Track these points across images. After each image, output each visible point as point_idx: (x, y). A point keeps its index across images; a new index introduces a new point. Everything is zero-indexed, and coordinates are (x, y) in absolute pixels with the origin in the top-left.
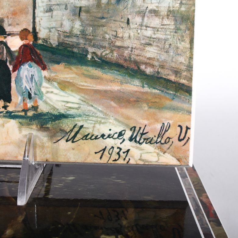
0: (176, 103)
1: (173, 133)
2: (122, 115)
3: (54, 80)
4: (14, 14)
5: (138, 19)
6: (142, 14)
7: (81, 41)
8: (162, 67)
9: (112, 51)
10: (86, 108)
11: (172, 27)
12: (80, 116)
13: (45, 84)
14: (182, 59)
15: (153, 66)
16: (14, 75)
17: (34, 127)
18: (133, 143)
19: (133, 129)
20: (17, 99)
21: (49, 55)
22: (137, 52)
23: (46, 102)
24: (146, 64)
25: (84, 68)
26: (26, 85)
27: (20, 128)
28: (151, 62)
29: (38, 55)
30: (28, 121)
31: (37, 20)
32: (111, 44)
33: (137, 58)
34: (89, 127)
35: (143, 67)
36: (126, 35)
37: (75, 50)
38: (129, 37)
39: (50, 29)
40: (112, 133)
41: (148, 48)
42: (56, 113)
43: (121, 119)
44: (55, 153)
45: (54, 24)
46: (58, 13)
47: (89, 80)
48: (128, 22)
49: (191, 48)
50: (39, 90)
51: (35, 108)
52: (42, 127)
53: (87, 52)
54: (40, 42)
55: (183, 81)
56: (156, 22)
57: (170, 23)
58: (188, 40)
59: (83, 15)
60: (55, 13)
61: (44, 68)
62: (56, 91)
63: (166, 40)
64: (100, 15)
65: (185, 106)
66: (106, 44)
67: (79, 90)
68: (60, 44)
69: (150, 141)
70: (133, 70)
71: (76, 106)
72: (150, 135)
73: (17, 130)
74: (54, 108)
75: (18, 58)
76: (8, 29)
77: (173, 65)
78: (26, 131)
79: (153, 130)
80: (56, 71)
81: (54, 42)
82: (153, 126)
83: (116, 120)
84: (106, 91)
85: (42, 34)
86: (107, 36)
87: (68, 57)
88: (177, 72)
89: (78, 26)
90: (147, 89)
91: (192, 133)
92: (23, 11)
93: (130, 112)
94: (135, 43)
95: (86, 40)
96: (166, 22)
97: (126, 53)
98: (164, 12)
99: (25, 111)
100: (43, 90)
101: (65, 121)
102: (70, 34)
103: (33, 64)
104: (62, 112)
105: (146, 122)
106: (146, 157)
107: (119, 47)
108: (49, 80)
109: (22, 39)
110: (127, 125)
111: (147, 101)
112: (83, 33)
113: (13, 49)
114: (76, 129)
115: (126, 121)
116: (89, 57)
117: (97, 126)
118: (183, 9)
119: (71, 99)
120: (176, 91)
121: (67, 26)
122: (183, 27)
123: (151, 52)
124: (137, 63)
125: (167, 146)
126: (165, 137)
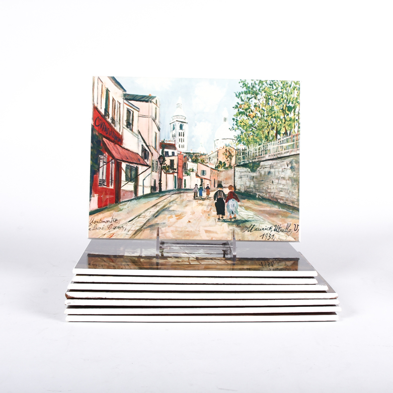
0: (293, 215)
1: (292, 227)
2: (271, 220)
3: (243, 206)
4: (226, 179)
5: (277, 181)
6: (278, 179)
7: (254, 190)
8: (287, 200)
9: (266, 194)
10: (256, 217)
11: (291, 184)
12: (254, 221)
13: (239, 208)
14: (295, 197)
15: (283, 200)
16: (226, 204)
17: (234, 226)
18: (276, 232)
19: (276, 226)
20: (227, 214)
21: (241, 196)
22: (276, 194)
23: (239, 215)
24: (280, 199)
25: (255, 201)
26: (231, 208)
27: (228, 226)
28: (282, 198)
29: (236, 196)
30: (232, 223)
31: (236, 182)
32: (266, 191)
33: (277, 197)
34: (257, 225)
35: (279, 200)
36: (272, 187)
37: (251, 194)
38: (273, 188)
39: (241, 185)
40: (267, 228)
41: (281, 193)
42: (244, 220)
43: (270, 222)
44: (243, 236)
45: (242, 183)
46: (244, 179)
47: (257, 206)
48: (273, 182)
49: (299, 192)
50: (237, 210)
51: (235, 218)
52: (238, 226)
53: (256, 194)
54: (237, 190)
55: (295, 206)
56: (284, 182)
57: (290, 182)
58: (297, 189)
59: (254, 179)
60: (243, 179)
61: (239, 201)
62: (243, 211)
63: (288, 189)
64: (261, 179)
65: (297, 216)
66: (264, 191)
67: (253, 210)
68: (245, 191)
69: (283, 231)
70: (275, 202)
71: (252, 217)
72: (282, 229)
73: (227, 227)
74: (243, 218)
75: (228, 197)
76: (223, 185)
77: (291, 199)
78: (231, 228)
79: (284, 226)
80: (243, 202)
81: (243, 191)
82: (283, 225)
83: (268, 222)
84: (264, 210)
85: (238, 187)
86: (264, 188)
87: (248, 196)
88: (293, 202)
89: (252, 184)
90: (281, 209)
91: (300, 228)
92: (230, 178)
93: (274, 219)
94: (276, 191)
95: (256, 189)
96: (288, 182)
97: (272, 195)
98: (287, 178)
99: (231, 219)
100: (238, 210)
101: (247, 223)
102: (249, 187)
103: (234, 199)
104: (246, 219)
105: (281, 223)
106: (281, 238)
107: (269, 192)
108: (241, 206)
109: (229, 189)
110: (273, 225)
111: (281, 214)
112: (255, 187)
113: (225, 194)
114: (252, 226)
115: (273, 223)
116: (257, 196)
117: (261, 225)
118: (295, 176)
119: (250, 214)
120: (293, 210)
121: (248, 184)
122: (295, 184)
123: (282, 194)
124: (276, 199)
125: (290, 233)
126: (289, 229)
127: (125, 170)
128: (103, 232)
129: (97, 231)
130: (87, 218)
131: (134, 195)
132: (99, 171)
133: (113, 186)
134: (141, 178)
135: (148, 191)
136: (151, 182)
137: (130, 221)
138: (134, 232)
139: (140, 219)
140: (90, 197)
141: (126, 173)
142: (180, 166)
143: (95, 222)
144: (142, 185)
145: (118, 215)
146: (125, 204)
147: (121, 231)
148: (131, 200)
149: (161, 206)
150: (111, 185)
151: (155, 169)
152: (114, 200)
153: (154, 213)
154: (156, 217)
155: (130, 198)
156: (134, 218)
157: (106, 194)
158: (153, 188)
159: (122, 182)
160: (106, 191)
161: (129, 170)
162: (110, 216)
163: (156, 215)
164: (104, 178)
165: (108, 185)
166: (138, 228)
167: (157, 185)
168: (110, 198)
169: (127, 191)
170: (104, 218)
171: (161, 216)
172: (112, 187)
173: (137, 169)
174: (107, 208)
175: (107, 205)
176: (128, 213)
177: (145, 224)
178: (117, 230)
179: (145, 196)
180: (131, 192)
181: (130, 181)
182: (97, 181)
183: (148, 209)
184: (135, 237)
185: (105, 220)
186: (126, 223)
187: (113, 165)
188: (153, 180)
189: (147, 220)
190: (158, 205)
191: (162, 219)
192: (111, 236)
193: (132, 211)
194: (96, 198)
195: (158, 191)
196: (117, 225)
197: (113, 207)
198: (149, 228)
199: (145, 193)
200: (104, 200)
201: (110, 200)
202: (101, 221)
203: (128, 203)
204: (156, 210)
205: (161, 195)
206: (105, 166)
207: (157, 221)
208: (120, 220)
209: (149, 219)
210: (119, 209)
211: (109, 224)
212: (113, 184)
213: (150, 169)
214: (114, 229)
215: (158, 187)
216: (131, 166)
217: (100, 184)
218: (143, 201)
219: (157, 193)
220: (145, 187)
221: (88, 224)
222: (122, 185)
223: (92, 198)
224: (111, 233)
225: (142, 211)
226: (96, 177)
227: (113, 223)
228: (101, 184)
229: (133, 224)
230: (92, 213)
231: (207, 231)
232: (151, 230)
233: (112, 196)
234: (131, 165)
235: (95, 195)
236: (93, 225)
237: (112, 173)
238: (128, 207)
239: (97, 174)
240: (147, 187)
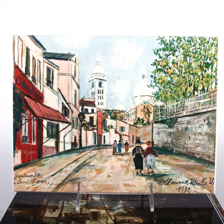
0: (209, 169)
1: (208, 181)
2: (187, 174)
3: (160, 161)
4: (144, 135)
5: (194, 137)
6: (195, 134)
7: (171, 145)
8: (203, 155)
9: (183, 149)
10: (173, 171)
11: (207, 139)
12: (171, 175)
13: (157, 162)
14: (211, 152)
15: (199, 155)
16: (144, 159)
17: (152, 179)
18: (192, 185)
19: (192, 179)
20: (145, 168)
21: (158, 151)
22: (193, 149)
23: (157, 170)
24: (197, 154)
25: (172, 156)
26: (149, 163)
27: (146, 180)
28: (199, 153)
29: (154, 151)
30: (150, 177)
31: (154, 137)
32: (183, 147)
33: (193, 152)
34: (174, 179)
35: (195, 155)
36: (189, 143)
37: (169, 149)
38: (190, 144)
39: (159, 141)
40: (183, 181)
41: (197, 148)
42: (161, 174)
43: (187, 176)
44: (161, 189)
45: (160, 139)
46: (162, 135)
47: (174, 161)
48: (190, 138)
49: (215, 147)
50: (154, 165)
51: (153, 172)
52: (155, 180)
53: (174, 150)
54: (155, 146)
55: (211, 160)
56: (200, 137)
57: (206, 138)
58: (213, 144)
59: (172, 135)
60: (161, 134)
61: (156, 156)
62: (161, 165)
63: (204, 144)
64: (178, 135)
65: (212, 170)
66: (181, 146)
67: (170, 165)
68: (163, 147)
69: (198, 184)
70: (191, 156)
71: (169, 171)
72: (198, 182)
73: (145, 181)
74: (160, 172)
75: (146, 152)
76: (142, 141)
77: (207, 154)
78: (149, 181)
79: (200, 180)
80: (161, 158)
81: (160, 146)
82: (199, 178)
83: (185, 176)
84: (181, 165)
85: (156, 143)
86: (181, 143)
87: (166, 152)
88: (209, 157)
89: (170, 139)
90: (197, 164)
91: (215, 181)
92: (148, 134)
93: (191, 173)
94: (192, 146)
95: (173, 145)
96: (205, 137)
97: (189, 150)
98: (204, 133)
99: (149, 173)
100: (156, 165)
101: (165, 177)
102: (167, 143)
103: (152, 155)
104: (164, 173)
105: (197, 177)
106: (197, 190)
107: (186, 148)
108: (158, 161)
109: (147, 145)
110: (189, 178)
111: (197, 168)
112: (172, 142)
113: (144, 149)
114: (169, 180)
115: (189, 177)
116: (174, 151)
117: (177, 178)
118: (211, 132)
119: (167, 168)
120: (209, 164)
121: (165, 140)
122: (211, 139)
123: (199, 149)
124: (193, 154)
125: (205, 186)
126: (204, 183)
127: (46, 127)
128: (27, 186)
129: (22, 184)
130: (13, 173)
131: (55, 151)
132: (21, 128)
133: (35, 142)
134: (62, 134)
135: (68, 147)
136: (71, 138)
137: (52, 176)
138: (56, 186)
139: (61, 174)
140: (14, 153)
141: (47, 130)
142: (100, 123)
143: (20, 176)
144: (63, 141)
145: (41, 170)
146: (47, 160)
147: (44, 184)
148: (53, 156)
149: (82, 162)
150: (34, 141)
151: (75, 126)
152: (37, 156)
153: (75, 168)
154: (77, 171)
155: (52, 153)
156: (56, 173)
157: (29, 150)
158: (74, 144)
159: (44, 138)
160: (29, 148)
161: (50, 127)
162: (33, 171)
163: (77, 170)
164: (27, 135)
165: (30, 142)
166: (59, 182)
167: (78, 141)
168: (32, 154)
169: (48, 148)
170: (28, 172)
171: (82, 171)
172: (34, 143)
173: (58, 126)
174: (30, 163)
175: (30, 160)
176: (50, 168)
177: (66, 178)
178: (40, 184)
179: (66, 152)
180: (53, 148)
181: (52, 138)
182: (20, 137)
183: (69, 164)
184: (57, 190)
185: (29, 174)
186: (49, 178)
187: (35, 122)
188: (74, 137)
189: (68, 174)
190: (79, 160)
191: (82, 174)
192: (35, 190)
193: (54, 166)
194: (19, 154)
195: (78, 147)
196: (41, 179)
197: (36, 162)
198: (71, 182)
199: (66, 149)
200: (27, 155)
201: (32, 156)
202: (25, 176)
203: (50, 158)
204: (77, 165)
205: (81, 151)
206: (27, 124)
207: (78, 176)
208: (43, 175)
209: (70, 174)
210: (41, 165)
211: (32, 178)
212: (35, 141)
213: (70, 127)
214: (38, 183)
215: (79, 143)
216: (52, 123)
217: (23, 140)
218: (64, 156)
219: (78, 149)
220: (66, 143)
221: (13, 178)
222: (44, 141)
223: (16, 154)
224: (35, 186)
225: (63, 166)
226: (19, 134)
227: (36, 177)
228: (24, 140)
229: (56, 178)
230: (16, 168)
231: (125, 185)
233: (34, 152)
234: (52, 122)
235: (19, 151)
236: (18, 179)
238: (50, 163)
239: (19, 131)
240: (67, 143)
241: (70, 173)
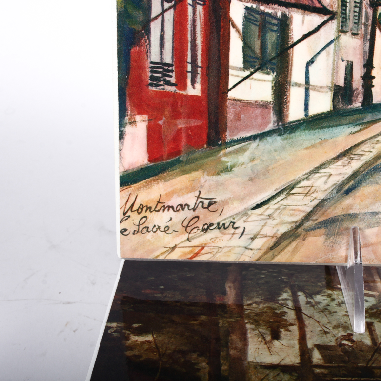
127: (240, 26)
128: (169, 240)
129: (149, 236)
130: (117, 197)
131: (273, 118)
132: (148, 32)
133: (198, 86)
134: (299, 56)
135: (322, 103)
136: (335, 70)
137: (258, 206)
138: (272, 242)
139: (291, 200)
140: (121, 125)
141: (245, 38)
143: (141, 207)
144: (302, 81)
145: (218, 185)
146: (243, 150)
147: (228, 237)
148: (262, 136)
149: (368, 157)
150: (193, 82)
151: (350, 24)
152: (205, 136)
153: (340, 179)
154: (348, 192)
155: (260, 126)
156: (273, 197)
157: (176, 115)
158: (342, 93)
159: (231, 72)
160: (174, 106)
161: (255, 29)
162: (189, 189)
163: (347, 188)
164: (168, 59)
165: (181, 83)
166: (283, 229)
167: (357, 82)
168: (188, 129)
169: (246, 105)
170: (170, 195)
171: (366, 190)
172: (195, 90)
173: (284, 24)
174: (178, 162)
175: (179, 152)
176: (251, 180)
177: (308, 216)
178: (213, 233)
179: (313, 122)
180: (264, 106)
181: (261, 68)
182: (142, 68)
183: (321, 167)
184: (274, 256)
185: (175, 202)
186: (245, 213)
187: (200, 9)
188: (343, 66)
189: (316, 202)
190: (358, 151)
191: (368, 201)
192: (196, 254)
193: (266, 171)
194: (139, 129)
195: (357, 105)
196: (216, 219)
197: (201, 158)
198: (323, 230)
199: (313, 111)
200: (169, 134)
201: (188, 136)
202: (161, 206)
203: (254, 145)
204: (349, 171)
205: (369, 117)
206: (169, 16)
207: (350, 207)
208: (225, 202)
209: (323, 201)
210: (220, 167)
211: (187, 214)
212: (199, 79)
213: (333, 26)
214: (205, 230)
215: (361, 89)
216: (263, 13)
217: (152, 78)
218: (305, 137)
219: (356, 111)
220: (315, 89)
221: (118, 215)
222: (232, 81)
223: (128, 129)
224: (195, 242)
225: (300, 174)
226: (140, 53)
227: (200, 211)
228: (157, 79)
229: (270, 216)
230: (128, 179)
232: (328, 236)
233: (195, 123)
234: (262, 8)
235: (138, 118)
236: (135, 217)
237: (194, 39)
238: (252, 160)
239: (141, 46)
240: (319, 89)
241: (321, 196)
